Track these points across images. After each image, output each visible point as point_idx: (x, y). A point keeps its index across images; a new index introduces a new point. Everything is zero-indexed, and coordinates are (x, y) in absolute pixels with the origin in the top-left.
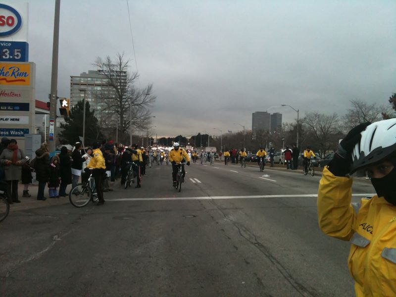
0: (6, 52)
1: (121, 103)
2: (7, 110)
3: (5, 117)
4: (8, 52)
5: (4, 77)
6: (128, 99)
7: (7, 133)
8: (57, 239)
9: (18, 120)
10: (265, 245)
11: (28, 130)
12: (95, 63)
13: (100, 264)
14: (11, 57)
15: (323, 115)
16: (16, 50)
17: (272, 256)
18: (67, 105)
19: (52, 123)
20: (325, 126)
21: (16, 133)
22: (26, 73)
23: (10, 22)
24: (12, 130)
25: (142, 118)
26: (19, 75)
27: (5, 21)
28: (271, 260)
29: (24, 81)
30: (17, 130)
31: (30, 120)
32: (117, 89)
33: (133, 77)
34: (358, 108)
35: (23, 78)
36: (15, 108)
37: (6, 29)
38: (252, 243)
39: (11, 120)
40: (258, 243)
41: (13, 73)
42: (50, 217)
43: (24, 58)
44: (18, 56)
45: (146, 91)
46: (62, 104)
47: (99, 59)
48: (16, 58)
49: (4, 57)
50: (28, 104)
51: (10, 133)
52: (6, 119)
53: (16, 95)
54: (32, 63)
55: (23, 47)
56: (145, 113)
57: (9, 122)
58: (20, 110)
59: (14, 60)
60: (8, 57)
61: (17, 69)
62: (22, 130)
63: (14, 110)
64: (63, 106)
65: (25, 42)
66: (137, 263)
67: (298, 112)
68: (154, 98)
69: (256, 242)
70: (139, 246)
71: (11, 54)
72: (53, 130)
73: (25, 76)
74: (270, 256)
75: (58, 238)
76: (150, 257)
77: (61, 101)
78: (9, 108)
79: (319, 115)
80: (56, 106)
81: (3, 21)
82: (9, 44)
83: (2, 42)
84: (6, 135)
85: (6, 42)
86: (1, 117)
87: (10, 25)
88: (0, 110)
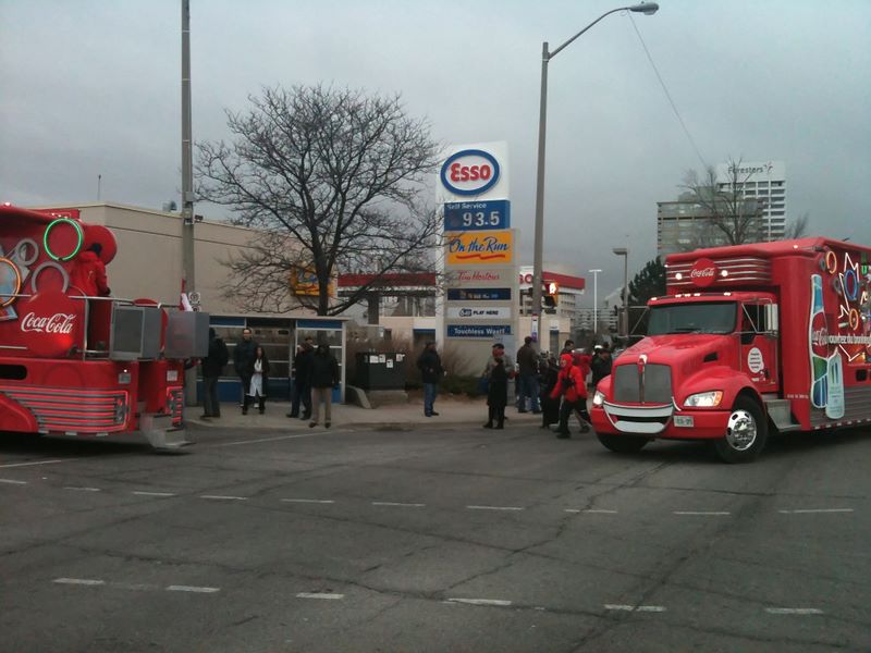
0: (480, 216)
2: (482, 299)
3: (479, 310)
4: (482, 215)
5: (478, 252)
9: (496, 313)
11: (509, 326)
14: (486, 223)
16: (493, 213)
21: (494, 332)
22: (506, 245)
23: (485, 173)
24: (489, 327)
26: (497, 248)
27: (479, 172)
29: (503, 256)
30: (495, 328)
31: (512, 315)
35: (501, 252)
36: (494, 296)
39: (489, 313)
41: (489, 246)
43: (504, 223)
44: (495, 221)
48: (493, 224)
49: (477, 224)
50: (509, 290)
51: (483, 332)
52: (482, 313)
53: (494, 278)
54: (514, 230)
55: (502, 207)
57: (485, 316)
58: (500, 298)
59: (489, 227)
60: (482, 224)
61: (493, 241)
62: (501, 327)
63: (490, 299)
65: (505, 201)
71: (487, 218)
72: (537, 329)
73: (504, 249)
77: (548, 286)
78: (485, 296)
82: (484, 206)
83: (475, 203)
84: (481, 335)
85: (480, 202)
86: (473, 310)
87: (485, 178)
88: (473, 299)
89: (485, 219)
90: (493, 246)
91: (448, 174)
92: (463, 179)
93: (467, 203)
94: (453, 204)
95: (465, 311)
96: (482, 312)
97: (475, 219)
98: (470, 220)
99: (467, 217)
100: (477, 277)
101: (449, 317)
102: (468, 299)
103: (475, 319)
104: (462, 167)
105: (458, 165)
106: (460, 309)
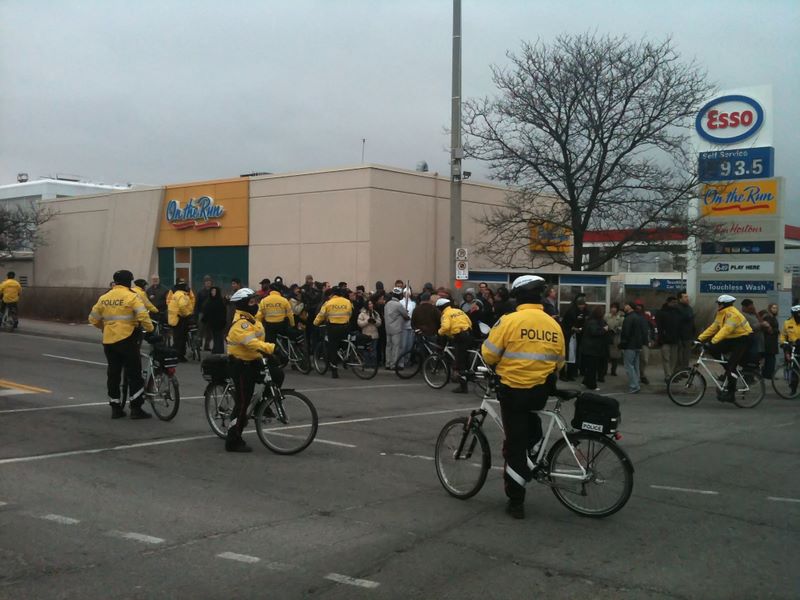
0: (740, 165)
2: (741, 252)
4: (743, 164)
5: (737, 203)
9: (757, 267)
14: (748, 172)
16: (755, 162)
21: (755, 288)
22: (769, 195)
23: (746, 119)
26: (760, 198)
27: (740, 119)
29: (767, 206)
31: (776, 268)
35: (765, 202)
36: (754, 249)
37: (741, 130)
41: (751, 196)
43: (767, 171)
44: (757, 169)
48: (755, 172)
49: (737, 173)
53: (754, 230)
54: (780, 179)
55: (766, 155)
57: (744, 271)
58: (762, 251)
59: (751, 176)
60: (743, 173)
61: (755, 190)
65: (768, 148)
71: (748, 166)
73: (769, 199)
78: (744, 250)
82: (746, 154)
83: (735, 151)
85: (740, 150)
86: (731, 264)
87: (746, 124)
88: (731, 253)
89: (746, 168)
90: (754, 197)
92: (721, 127)
93: (725, 152)
94: (710, 153)
95: (721, 265)
97: (735, 168)
98: (729, 168)
99: (726, 166)
100: (736, 229)
101: (703, 272)
102: (724, 252)
103: (732, 274)
104: (720, 113)
105: (716, 112)
106: (716, 263)
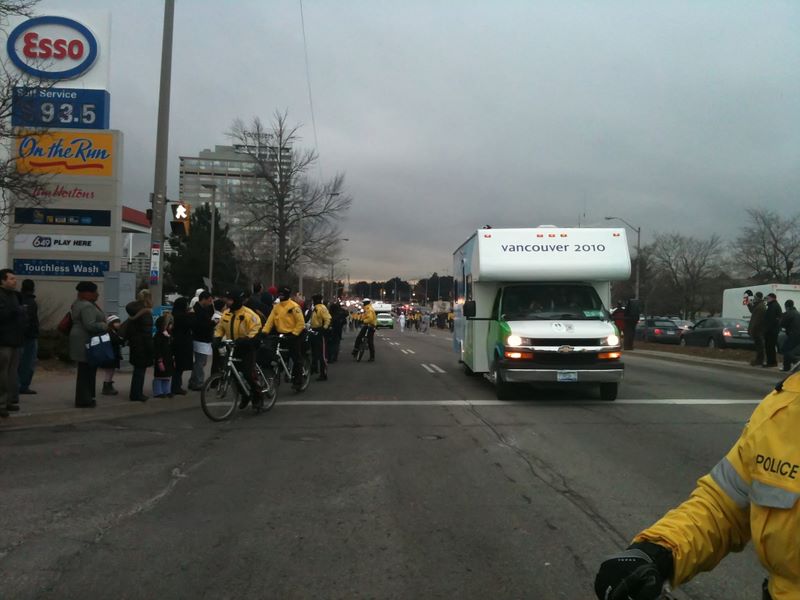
0: (67, 109)
1: (281, 211)
2: (67, 223)
3: (63, 238)
4: (70, 107)
5: (63, 159)
6: (296, 203)
7: (67, 269)
8: (179, 475)
9: (88, 243)
10: (583, 495)
11: (107, 263)
12: (231, 132)
13: (269, 523)
14: (76, 120)
15: (691, 239)
16: (85, 107)
17: (599, 517)
18: (184, 216)
19: (155, 250)
20: (693, 263)
21: (85, 270)
22: (104, 152)
23: (76, 51)
24: (77, 263)
25: (322, 241)
26: (91, 154)
27: (67, 49)
28: (597, 523)
29: (101, 166)
30: (87, 264)
31: (112, 244)
32: (274, 183)
33: (306, 159)
34: (763, 226)
35: (99, 160)
36: (84, 220)
37: (68, 64)
38: (558, 491)
39: (76, 243)
40: (569, 491)
41: (80, 151)
42: (158, 433)
43: (101, 122)
44: (89, 117)
45: (331, 188)
46: (175, 213)
47: (238, 124)
48: (85, 121)
49: (63, 120)
50: (108, 213)
51: (72, 269)
52: (67, 243)
53: (85, 195)
54: (117, 132)
55: (99, 100)
56: (329, 231)
57: (71, 247)
59: (81, 125)
60: (69, 121)
61: (87, 144)
62: (97, 263)
63: (80, 224)
64: (178, 216)
65: (103, 91)
66: (340, 523)
67: (639, 232)
68: (347, 202)
69: (566, 489)
70: (338, 491)
71: (77, 112)
72: (158, 266)
73: (103, 157)
74: (595, 516)
75: (181, 473)
76: (362, 511)
77: (174, 208)
78: (71, 220)
79: (681, 240)
80: (164, 217)
81: (63, 50)
82: (73, 95)
83: (60, 90)
84: (65, 274)
85: (67, 90)
86: (54, 237)
87: (75, 57)
88: (54, 223)
89: (75, 114)
90: (85, 153)
91: (20, 45)
92: (42, 56)
93: (47, 90)
94: (27, 89)
95: (41, 239)
96: (65, 242)
97: (59, 113)
98: (51, 112)
100: (61, 192)
101: (17, 246)
102: (45, 222)
103: (56, 251)
104: (40, 38)
105: (35, 36)
106: (33, 237)
